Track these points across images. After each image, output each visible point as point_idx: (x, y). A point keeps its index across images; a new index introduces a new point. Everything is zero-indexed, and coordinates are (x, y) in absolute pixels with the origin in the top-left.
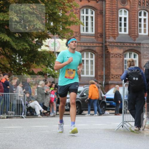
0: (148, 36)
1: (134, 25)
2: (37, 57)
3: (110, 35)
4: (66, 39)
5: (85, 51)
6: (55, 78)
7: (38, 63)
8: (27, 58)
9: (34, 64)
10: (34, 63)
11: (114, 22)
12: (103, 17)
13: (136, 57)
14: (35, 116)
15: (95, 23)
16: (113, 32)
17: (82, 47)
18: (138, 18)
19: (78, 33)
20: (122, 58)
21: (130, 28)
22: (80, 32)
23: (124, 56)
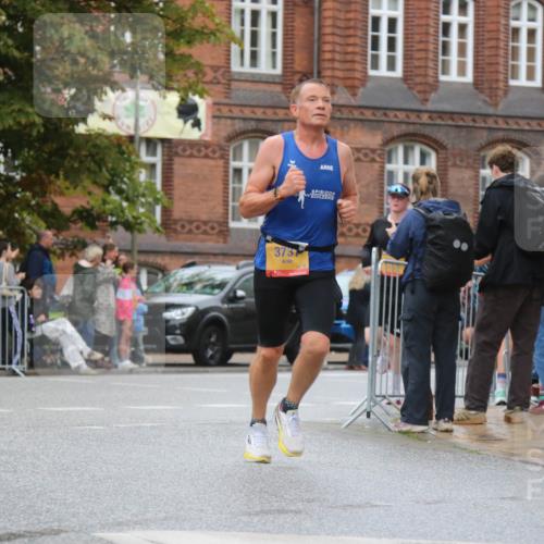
0: (472, 87)
1: (422, 46)
2: (71, 157)
3: (336, 82)
4: (178, 91)
5: (248, 138)
6: (136, 233)
7: (73, 177)
8: (36, 159)
9: (61, 182)
10: (61, 177)
11: (351, 32)
12: (312, 14)
13: (427, 161)
14: (59, 367)
15: (286, 34)
16: (348, 70)
17: (236, 121)
18: (438, 20)
19: (223, 70)
20: (376, 166)
21: (407, 57)
22: (229, 67)
23: (386, 157)
